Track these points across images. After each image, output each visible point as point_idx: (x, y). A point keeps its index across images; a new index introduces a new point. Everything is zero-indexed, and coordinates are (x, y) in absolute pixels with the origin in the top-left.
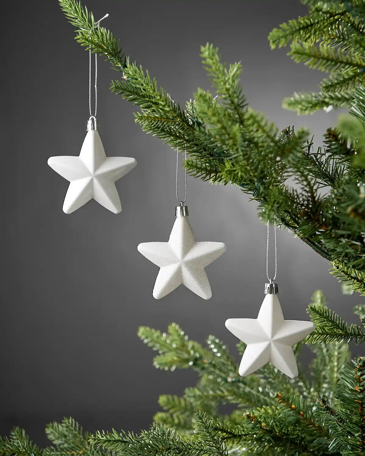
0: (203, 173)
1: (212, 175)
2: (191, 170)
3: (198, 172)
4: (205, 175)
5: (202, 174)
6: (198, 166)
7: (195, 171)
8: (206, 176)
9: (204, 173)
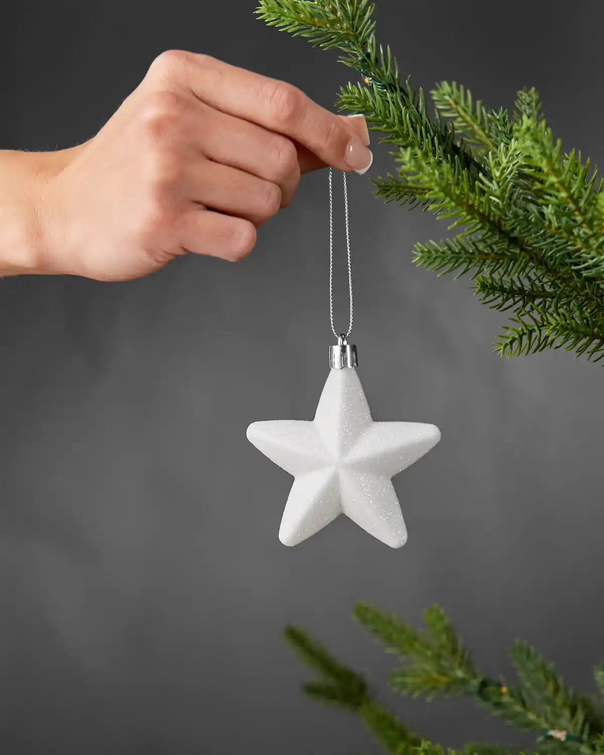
0: (517, 299)
1: (537, 301)
2: (491, 297)
3: (507, 299)
4: (521, 303)
5: (515, 303)
6: (505, 286)
7: (501, 298)
8: (524, 306)
9: (520, 300)
